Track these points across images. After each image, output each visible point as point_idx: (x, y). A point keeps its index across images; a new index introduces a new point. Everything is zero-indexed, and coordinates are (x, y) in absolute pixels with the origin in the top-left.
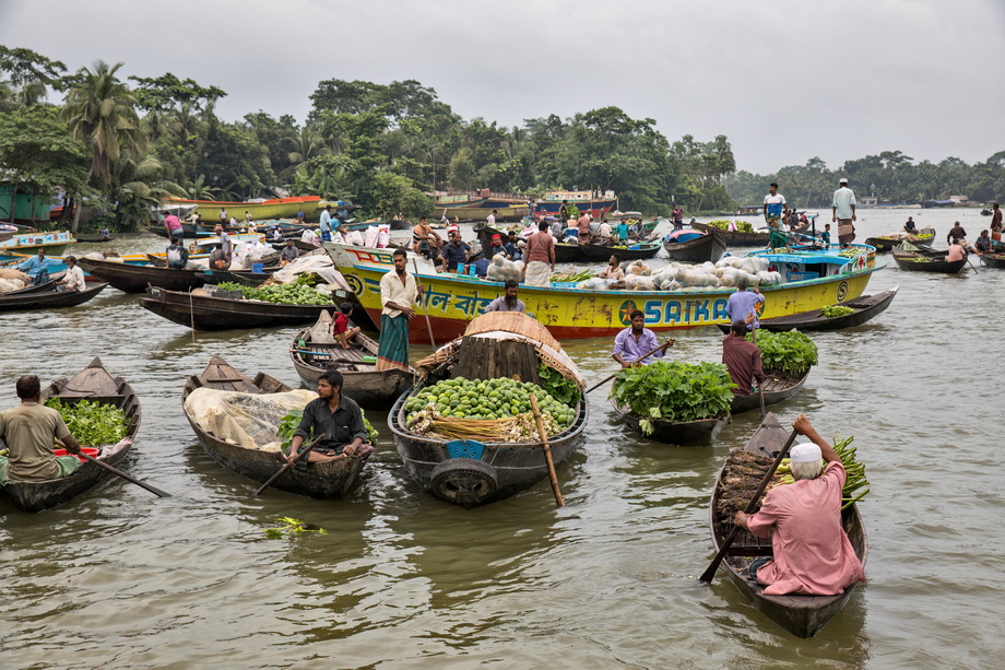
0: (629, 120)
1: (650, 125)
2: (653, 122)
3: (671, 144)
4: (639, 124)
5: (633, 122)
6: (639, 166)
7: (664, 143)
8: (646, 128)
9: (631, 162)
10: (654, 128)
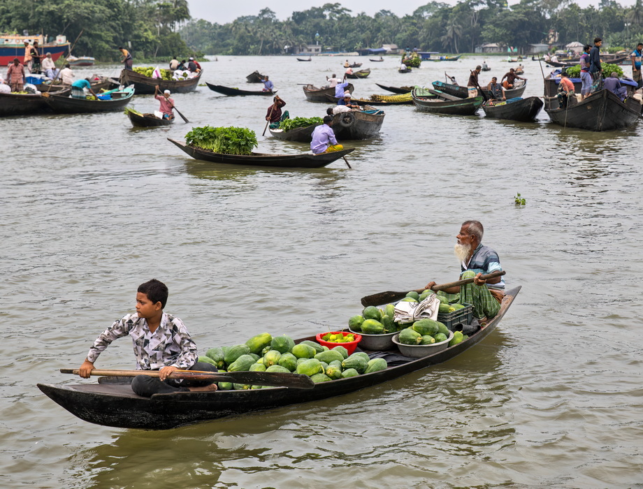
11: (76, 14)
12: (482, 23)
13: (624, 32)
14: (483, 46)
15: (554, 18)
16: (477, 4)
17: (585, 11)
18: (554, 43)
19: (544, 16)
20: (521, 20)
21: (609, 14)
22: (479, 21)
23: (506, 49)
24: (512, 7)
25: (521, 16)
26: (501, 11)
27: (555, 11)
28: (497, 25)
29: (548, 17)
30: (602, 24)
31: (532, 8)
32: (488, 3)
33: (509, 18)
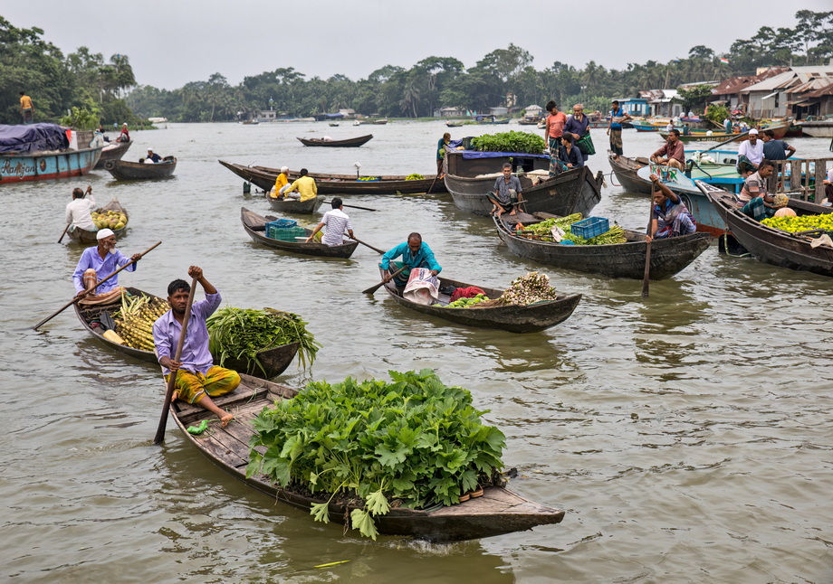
0: (11, 27)
1: (37, 35)
2: (41, 32)
3: (65, 55)
4: (25, 33)
5: (17, 31)
6: (27, 78)
7: (58, 54)
8: (33, 37)
9: (18, 73)
10: (42, 38)
11: (8, 81)
12: (440, 87)
13: (580, 95)
14: (441, 109)
15: (511, 81)
16: (433, 68)
17: (541, 74)
18: (513, 106)
19: (501, 79)
20: (479, 83)
21: (565, 77)
22: (436, 85)
23: (465, 112)
24: (468, 71)
25: (479, 79)
26: (458, 74)
27: (512, 74)
28: (454, 88)
29: (505, 79)
30: (559, 87)
31: (489, 71)
32: (445, 67)
33: (467, 81)
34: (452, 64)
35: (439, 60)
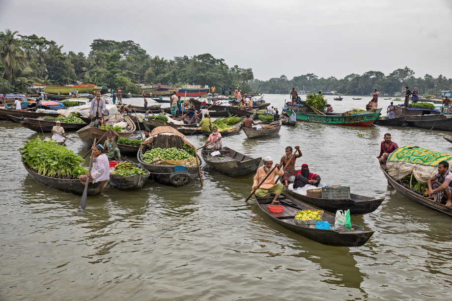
0: (214, 58)
1: (222, 61)
2: (223, 60)
3: (230, 68)
4: (218, 61)
5: (215, 59)
6: (217, 76)
7: (227, 67)
8: (221, 62)
9: (215, 75)
10: (224, 62)
11: (211, 77)
12: (373, 83)
13: (434, 89)
15: (404, 82)
16: (371, 75)
17: (417, 79)
18: (404, 92)
21: (428, 81)
22: (372, 82)
23: (383, 94)
24: (386, 77)
25: (390, 81)
26: (381, 78)
27: (405, 79)
28: (379, 84)
29: (401, 81)
30: (425, 85)
31: (394, 77)
32: (376, 75)
33: (385, 81)
34: (379, 74)
35: (374, 72)
